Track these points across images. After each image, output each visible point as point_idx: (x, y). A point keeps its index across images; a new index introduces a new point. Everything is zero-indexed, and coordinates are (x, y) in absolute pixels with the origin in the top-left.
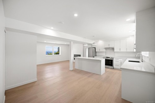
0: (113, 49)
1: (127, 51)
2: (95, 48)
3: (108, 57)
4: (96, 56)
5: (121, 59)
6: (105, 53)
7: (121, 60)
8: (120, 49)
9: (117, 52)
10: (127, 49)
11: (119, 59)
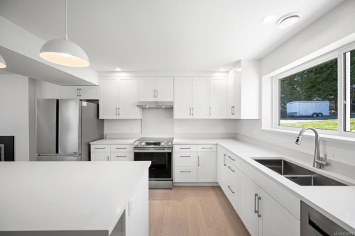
0: (170, 109)
1: (211, 117)
3: (152, 144)
4: (103, 137)
5: (199, 148)
6: (139, 123)
7: (197, 150)
8: (191, 110)
10: (210, 109)
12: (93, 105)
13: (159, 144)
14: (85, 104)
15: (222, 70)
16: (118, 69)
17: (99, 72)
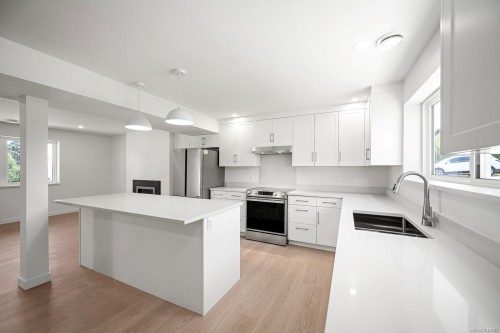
0: (288, 154)
1: (343, 164)
2: (217, 149)
3: (265, 193)
4: (222, 185)
5: (319, 202)
6: (258, 171)
7: (316, 204)
8: (314, 156)
9: (303, 168)
10: (340, 153)
11: (312, 201)
12: (215, 152)
13: (271, 193)
14: (206, 152)
15: (355, 99)
16: (235, 115)
17: (219, 120)
